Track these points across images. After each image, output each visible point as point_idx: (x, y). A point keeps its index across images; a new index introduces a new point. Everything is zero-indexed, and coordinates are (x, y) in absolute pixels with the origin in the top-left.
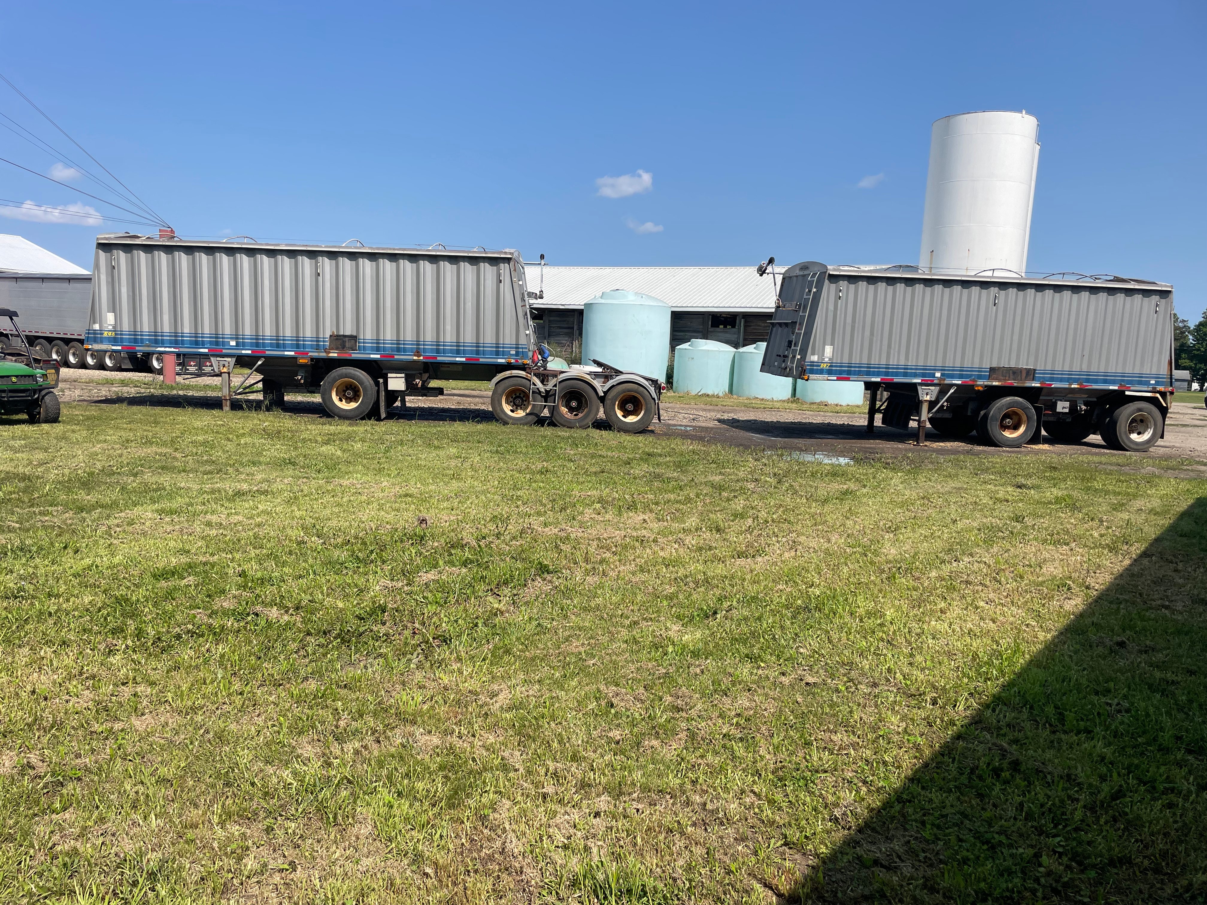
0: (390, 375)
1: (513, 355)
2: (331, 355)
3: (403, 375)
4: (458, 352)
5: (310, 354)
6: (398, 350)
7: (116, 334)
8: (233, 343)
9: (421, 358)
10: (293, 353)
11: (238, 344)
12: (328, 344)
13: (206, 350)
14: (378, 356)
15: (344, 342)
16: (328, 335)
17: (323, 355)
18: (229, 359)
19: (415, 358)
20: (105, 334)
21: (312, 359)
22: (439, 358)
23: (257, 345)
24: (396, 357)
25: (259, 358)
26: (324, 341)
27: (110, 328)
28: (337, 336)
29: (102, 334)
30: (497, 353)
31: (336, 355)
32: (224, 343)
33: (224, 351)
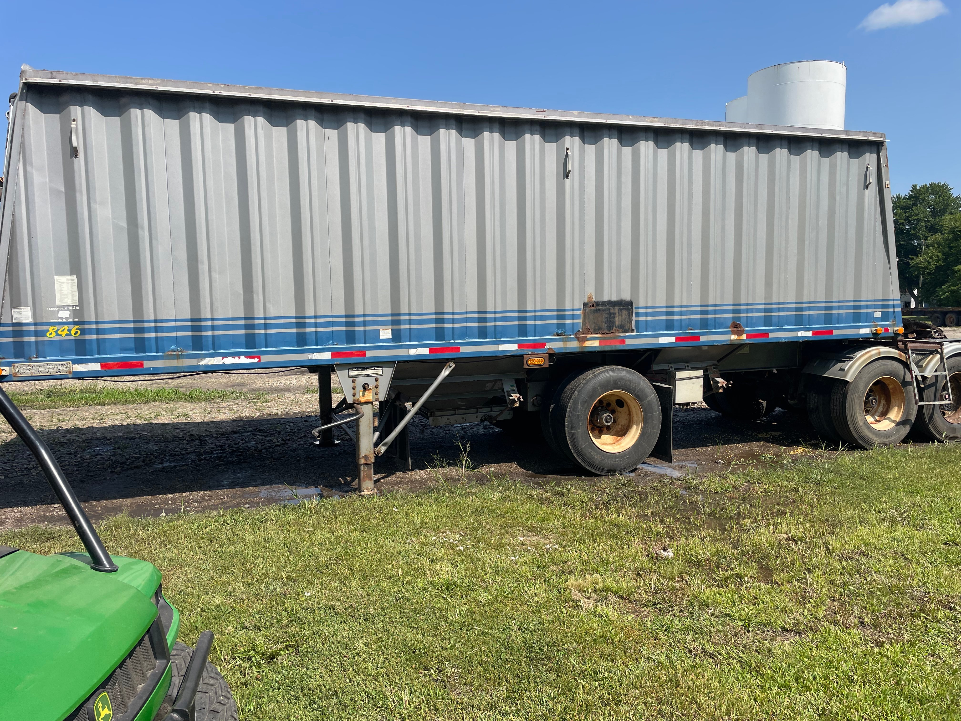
0: (680, 374)
1: (877, 319)
2: (589, 344)
3: (700, 373)
4: (799, 321)
5: (548, 346)
6: (705, 324)
7: (83, 332)
8: (386, 334)
9: (744, 336)
10: (514, 347)
11: (397, 336)
12: (580, 321)
13: (327, 356)
14: (672, 340)
15: (611, 315)
16: (578, 305)
17: (573, 345)
18: (376, 372)
19: (734, 337)
20: (51, 335)
21: (552, 355)
22: (772, 335)
23: (440, 334)
24: (703, 338)
25: (443, 363)
26: (573, 317)
27: (65, 315)
28: (598, 304)
29: (43, 333)
30: (857, 318)
31: (596, 343)
32: (367, 337)
33: (369, 354)
